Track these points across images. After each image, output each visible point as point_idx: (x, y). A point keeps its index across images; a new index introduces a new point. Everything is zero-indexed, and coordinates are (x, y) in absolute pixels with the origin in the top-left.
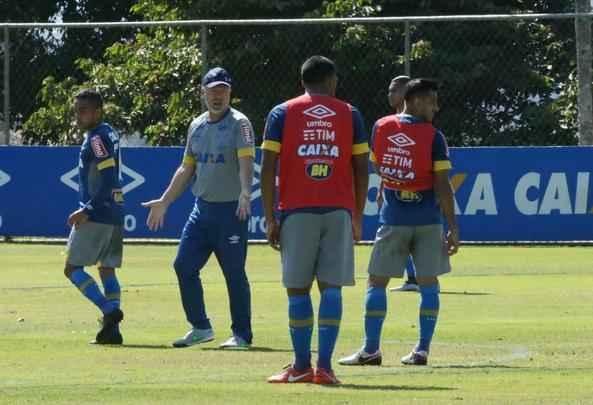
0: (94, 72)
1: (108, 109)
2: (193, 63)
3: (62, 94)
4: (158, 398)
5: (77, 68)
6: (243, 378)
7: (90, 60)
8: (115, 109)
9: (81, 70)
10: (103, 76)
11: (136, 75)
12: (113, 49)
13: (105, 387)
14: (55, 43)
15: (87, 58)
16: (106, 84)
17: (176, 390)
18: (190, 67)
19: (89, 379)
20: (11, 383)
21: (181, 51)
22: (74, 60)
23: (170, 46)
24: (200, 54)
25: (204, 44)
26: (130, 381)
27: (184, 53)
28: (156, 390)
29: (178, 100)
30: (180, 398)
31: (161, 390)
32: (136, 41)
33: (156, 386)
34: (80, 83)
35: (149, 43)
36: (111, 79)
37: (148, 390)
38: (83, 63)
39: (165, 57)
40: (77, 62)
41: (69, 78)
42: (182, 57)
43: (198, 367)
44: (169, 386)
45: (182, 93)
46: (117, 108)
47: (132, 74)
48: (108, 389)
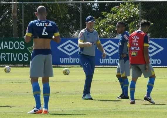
0: (107, 16)
1: (111, 27)
2: (137, 13)
3: (98, 22)
4: (126, 114)
5: (102, 15)
6: (151, 108)
7: (106, 12)
8: (113, 27)
9: (103, 15)
10: (110, 17)
11: (120, 16)
12: (113, 9)
13: (110, 110)
14: (95, 7)
15: (105, 12)
16: (111, 19)
17: (131, 111)
18: (136, 14)
19: (105, 108)
20: (81, 109)
21: (133, 10)
22: (101, 12)
23: (130, 8)
24: (139, 11)
25: (140, 8)
26: (117, 109)
27: (134, 10)
28: (125, 111)
29: (132, 25)
30: (132, 114)
31: (127, 111)
32: (120, 6)
33: (125, 110)
34: (103, 19)
35: (124, 7)
36: (112, 18)
37: (123, 111)
38: (104, 13)
39: (128, 11)
40: (102, 13)
41: (100, 18)
42: (133, 12)
43: (138, 104)
44: (129, 110)
45: (133, 22)
46: (114, 27)
47: (119, 16)
48: (111, 111)
